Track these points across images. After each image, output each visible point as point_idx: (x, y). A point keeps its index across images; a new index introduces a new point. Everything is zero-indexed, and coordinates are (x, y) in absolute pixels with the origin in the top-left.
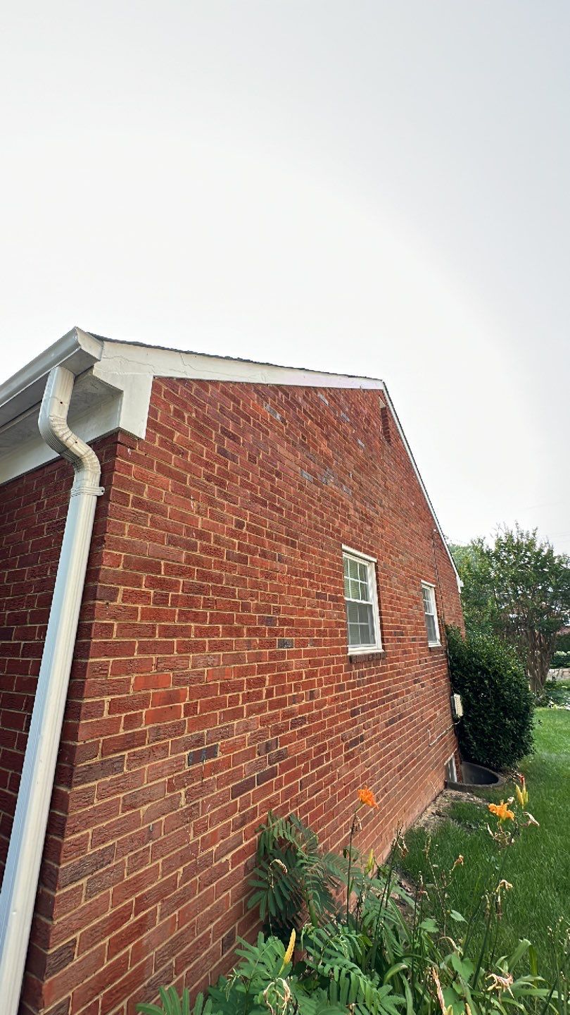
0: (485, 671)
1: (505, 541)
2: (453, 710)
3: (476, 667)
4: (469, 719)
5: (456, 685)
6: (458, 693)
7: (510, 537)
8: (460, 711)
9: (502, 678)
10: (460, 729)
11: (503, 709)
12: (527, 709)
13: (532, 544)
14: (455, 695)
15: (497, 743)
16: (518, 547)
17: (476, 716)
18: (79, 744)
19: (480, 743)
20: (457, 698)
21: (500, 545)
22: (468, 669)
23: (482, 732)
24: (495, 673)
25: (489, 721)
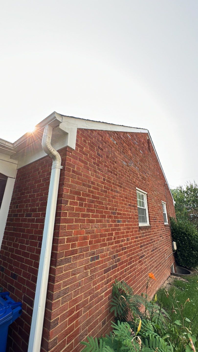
0: (185, 234)
1: (190, 187)
2: (173, 247)
3: (181, 232)
4: (179, 251)
5: (174, 238)
7: (192, 186)
8: (175, 248)
9: (191, 236)
10: (175, 254)
11: (192, 248)
14: (174, 242)
15: (189, 260)
16: (195, 190)
17: (182, 250)
18: (58, 252)
19: (183, 259)
20: (175, 243)
21: (188, 189)
22: (178, 233)
23: (184, 256)
24: (189, 235)
25: (187, 252)
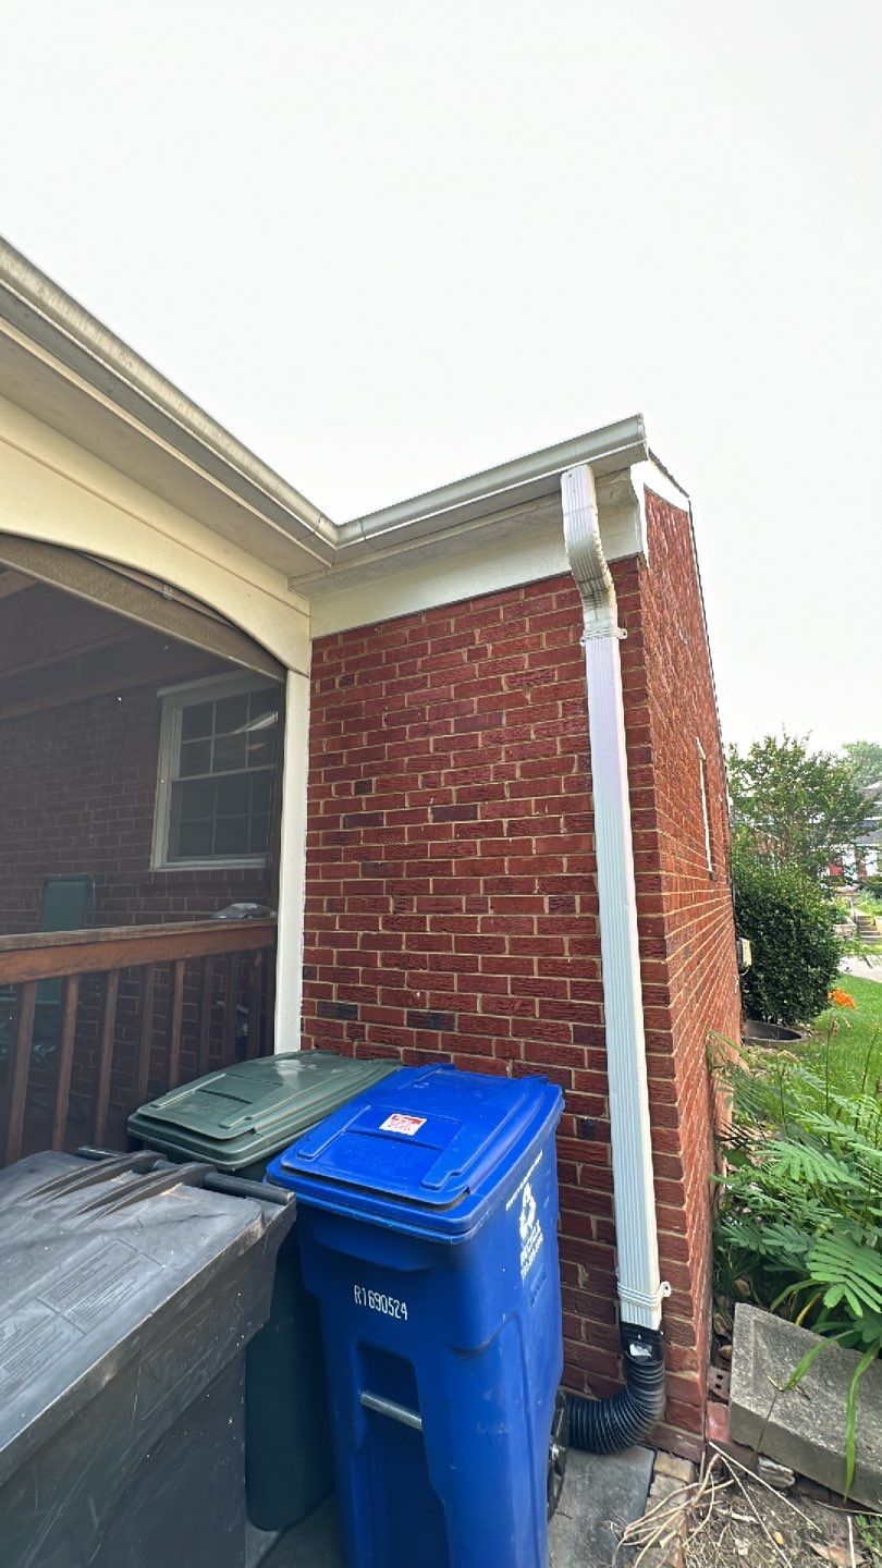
0: (785, 910)
1: (763, 748)
2: (740, 956)
3: (772, 904)
4: (760, 969)
5: (744, 927)
6: (748, 939)
7: (770, 743)
8: (748, 960)
9: (806, 917)
10: (748, 979)
11: (805, 955)
12: (835, 956)
13: (799, 753)
14: (744, 940)
15: (795, 996)
16: (782, 756)
17: (769, 965)
18: (664, 915)
19: (772, 995)
20: (746, 943)
21: (756, 752)
22: (761, 908)
23: (777, 984)
24: (798, 912)
25: (787, 970)
